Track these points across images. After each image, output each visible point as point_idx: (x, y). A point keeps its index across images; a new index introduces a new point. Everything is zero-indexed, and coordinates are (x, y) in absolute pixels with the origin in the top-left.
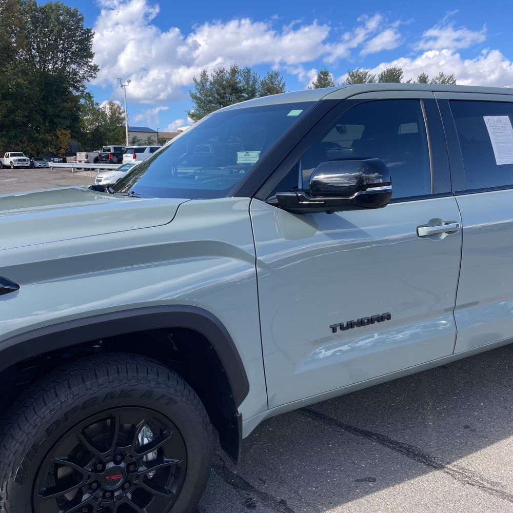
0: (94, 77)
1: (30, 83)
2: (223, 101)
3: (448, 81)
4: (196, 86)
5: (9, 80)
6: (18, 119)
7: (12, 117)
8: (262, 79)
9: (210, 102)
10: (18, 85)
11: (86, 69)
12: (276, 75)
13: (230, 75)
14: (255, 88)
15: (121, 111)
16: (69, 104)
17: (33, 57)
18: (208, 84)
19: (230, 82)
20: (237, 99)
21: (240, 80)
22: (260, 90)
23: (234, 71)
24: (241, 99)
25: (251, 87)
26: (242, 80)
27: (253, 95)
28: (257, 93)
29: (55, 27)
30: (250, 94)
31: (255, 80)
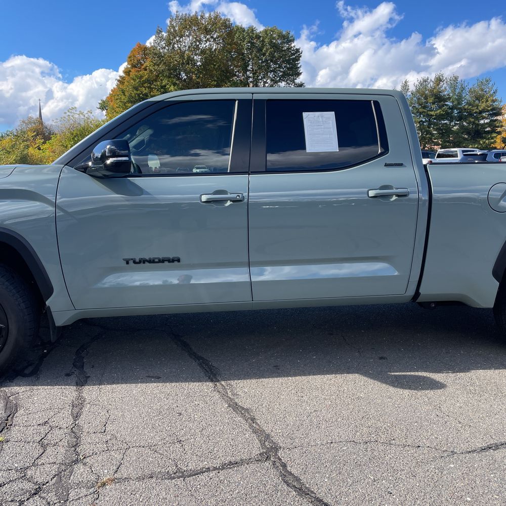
2: (424, 110)
8: (470, 86)
12: (487, 81)
13: (434, 83)
14: (462, 95)
17: (248, 77)
18: (409, 94)
19: (433, 91)
20: (440, 108)
21: (445, 88)
22: (467, 97)
23: (439, 80)
24: (444, 108)
25: (457, 96)
26: (447, 87)
27: (459, 103)
28: (463, 101)
29: (267, 50)
30: (456, 103)
31: (462, 87)
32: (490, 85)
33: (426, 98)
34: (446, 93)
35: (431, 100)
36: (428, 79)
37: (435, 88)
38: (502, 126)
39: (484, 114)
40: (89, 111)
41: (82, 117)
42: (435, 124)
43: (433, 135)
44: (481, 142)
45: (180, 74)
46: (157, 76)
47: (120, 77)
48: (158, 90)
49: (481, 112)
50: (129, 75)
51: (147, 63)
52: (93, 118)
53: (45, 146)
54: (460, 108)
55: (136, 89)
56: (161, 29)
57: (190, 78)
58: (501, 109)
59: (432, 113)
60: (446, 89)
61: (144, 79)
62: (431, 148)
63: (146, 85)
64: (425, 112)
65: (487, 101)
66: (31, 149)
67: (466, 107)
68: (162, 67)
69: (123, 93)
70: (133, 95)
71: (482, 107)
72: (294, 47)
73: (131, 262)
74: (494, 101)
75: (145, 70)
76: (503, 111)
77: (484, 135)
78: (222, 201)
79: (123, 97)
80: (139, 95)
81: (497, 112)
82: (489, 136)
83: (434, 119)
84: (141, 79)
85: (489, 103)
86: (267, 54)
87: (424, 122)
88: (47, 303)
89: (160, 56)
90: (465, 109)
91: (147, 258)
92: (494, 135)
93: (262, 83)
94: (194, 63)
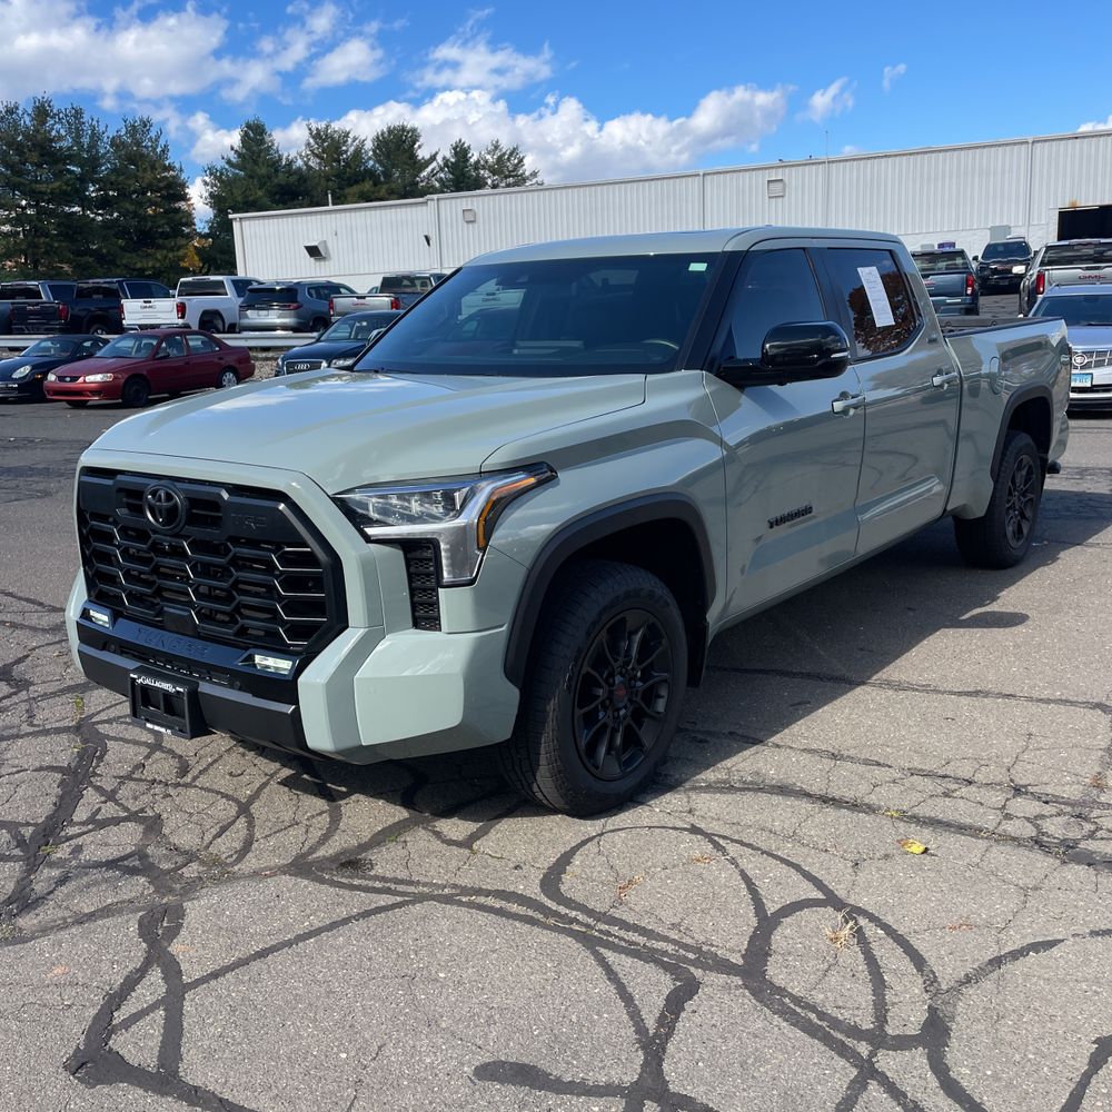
2: (21, 180)
3: (509, 159)
8: (111, 133)
12: (145, 126)
13: (33, 119)
14: (97, 152)
19: (33, 136)
20: (56, 176)
22: (109, 158)
23: (43, 112)
24: (65, 178)
25: (88, 152)
27: (95, 169)
28: (102, 165)
30: (87, 167)
31: (95, 134)
32: (152, 135)
33: (20, 152)
34: (63, 144)
36: (17, 108)
37: (37, 131)
38: (191, 224)
42: (51, 212)
44: (159, 257)
49: (145, 192)
54: (99, 181)
58: (183, 186)
59: (43, 187)
64: (23, 184)
67: (112, 178)
71: (147, 181)
74: (166, 169)
81: (175, 192)
82: (173, 243)
83: (48, 201)
85: (159, 172)
87: (23, 207)
90: (112, 183)
92: (181, 241)
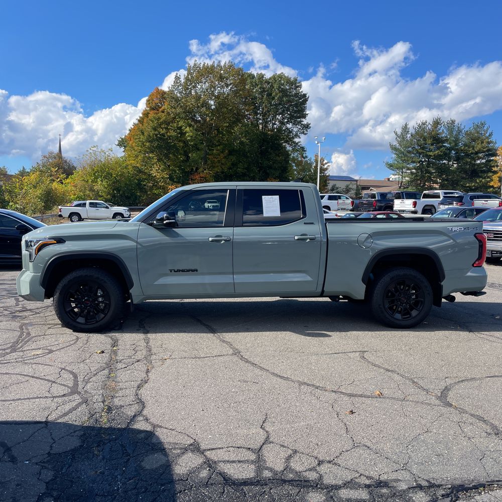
0: (306, 134)
1: (251, 142)
2: (423, 151)
4: (396, 138)
5: (235, 139)
6: (239, 171)
7: (235, 169)
8: (466, 129)
9: (409, 152)
10: (241, 143)
11: (299, 127)
12: (482, 125)
13: (432, 126)
14: (459, 137)
15: (324, 162)
16: (281, 157)
17: (258, 119)
18: (409, 136)
19: (431, 133)
20: (438, 148)
21: (443, 131)
22: (464, 140)
23: (437, 123)
24: (442, 149)
25: (454, 138)
26: (445, 130)
27: (456, 145)
28: (460, 143)
29: (277, 94)
30: (453, 144)
31: (459, 130)
32: (485, 128)
33: (425, 139)
34: (443, 135)
35: (429, 141)
36: (426, 122)
37: (433, 131)
38: (497, 166)
39: (480, 155)
40: (109, 149)
41: (103, 154)
42: (433, 163)
43: (431, 173)
44: (478, 181)
45: (195, 116)
46: (174, 118)
47: (140, 117)
48: (174, 131)
49: (477, 153)
50: (148, 117)
51: (165, 106)
52: (113, 155)
53: (68, 181)
54: (457, 149)
55: (155, 129)
56: (180, 76)
57: (205, 120)
58: (496, 150)
59: (431, 153)
60: (444, 133)
61: (162, 120)
62: (430, 186)
63: (163, 126)
64: (424, 153)
65: (482, 143)
66: (55, 183)
67: (463, 148)
68: (179, 110)
69: (143, 133)
70: (151, 135)
71: (478, 148)
72: (302, 92)
73: (173, 271)
74: (489, 143)
75: (163, 112)
76: (498, 152)
77: (480, 174)
78: (219, 241)
79: (142, 137)
80: (156, 135)
81: (492, 153)
82: (486, 175)
83: (433, 159)
84: (158, 121)
85: (485, 144)
86: (276, 98)
87: (423, 162)
88: (130, 291)
89: (177, 100)
90: (462, 150)
91: (181, 269)
92: (490, 174)
93: (271, 125)
94: (208, 106)
